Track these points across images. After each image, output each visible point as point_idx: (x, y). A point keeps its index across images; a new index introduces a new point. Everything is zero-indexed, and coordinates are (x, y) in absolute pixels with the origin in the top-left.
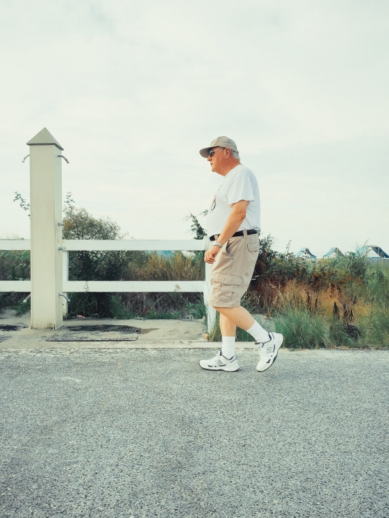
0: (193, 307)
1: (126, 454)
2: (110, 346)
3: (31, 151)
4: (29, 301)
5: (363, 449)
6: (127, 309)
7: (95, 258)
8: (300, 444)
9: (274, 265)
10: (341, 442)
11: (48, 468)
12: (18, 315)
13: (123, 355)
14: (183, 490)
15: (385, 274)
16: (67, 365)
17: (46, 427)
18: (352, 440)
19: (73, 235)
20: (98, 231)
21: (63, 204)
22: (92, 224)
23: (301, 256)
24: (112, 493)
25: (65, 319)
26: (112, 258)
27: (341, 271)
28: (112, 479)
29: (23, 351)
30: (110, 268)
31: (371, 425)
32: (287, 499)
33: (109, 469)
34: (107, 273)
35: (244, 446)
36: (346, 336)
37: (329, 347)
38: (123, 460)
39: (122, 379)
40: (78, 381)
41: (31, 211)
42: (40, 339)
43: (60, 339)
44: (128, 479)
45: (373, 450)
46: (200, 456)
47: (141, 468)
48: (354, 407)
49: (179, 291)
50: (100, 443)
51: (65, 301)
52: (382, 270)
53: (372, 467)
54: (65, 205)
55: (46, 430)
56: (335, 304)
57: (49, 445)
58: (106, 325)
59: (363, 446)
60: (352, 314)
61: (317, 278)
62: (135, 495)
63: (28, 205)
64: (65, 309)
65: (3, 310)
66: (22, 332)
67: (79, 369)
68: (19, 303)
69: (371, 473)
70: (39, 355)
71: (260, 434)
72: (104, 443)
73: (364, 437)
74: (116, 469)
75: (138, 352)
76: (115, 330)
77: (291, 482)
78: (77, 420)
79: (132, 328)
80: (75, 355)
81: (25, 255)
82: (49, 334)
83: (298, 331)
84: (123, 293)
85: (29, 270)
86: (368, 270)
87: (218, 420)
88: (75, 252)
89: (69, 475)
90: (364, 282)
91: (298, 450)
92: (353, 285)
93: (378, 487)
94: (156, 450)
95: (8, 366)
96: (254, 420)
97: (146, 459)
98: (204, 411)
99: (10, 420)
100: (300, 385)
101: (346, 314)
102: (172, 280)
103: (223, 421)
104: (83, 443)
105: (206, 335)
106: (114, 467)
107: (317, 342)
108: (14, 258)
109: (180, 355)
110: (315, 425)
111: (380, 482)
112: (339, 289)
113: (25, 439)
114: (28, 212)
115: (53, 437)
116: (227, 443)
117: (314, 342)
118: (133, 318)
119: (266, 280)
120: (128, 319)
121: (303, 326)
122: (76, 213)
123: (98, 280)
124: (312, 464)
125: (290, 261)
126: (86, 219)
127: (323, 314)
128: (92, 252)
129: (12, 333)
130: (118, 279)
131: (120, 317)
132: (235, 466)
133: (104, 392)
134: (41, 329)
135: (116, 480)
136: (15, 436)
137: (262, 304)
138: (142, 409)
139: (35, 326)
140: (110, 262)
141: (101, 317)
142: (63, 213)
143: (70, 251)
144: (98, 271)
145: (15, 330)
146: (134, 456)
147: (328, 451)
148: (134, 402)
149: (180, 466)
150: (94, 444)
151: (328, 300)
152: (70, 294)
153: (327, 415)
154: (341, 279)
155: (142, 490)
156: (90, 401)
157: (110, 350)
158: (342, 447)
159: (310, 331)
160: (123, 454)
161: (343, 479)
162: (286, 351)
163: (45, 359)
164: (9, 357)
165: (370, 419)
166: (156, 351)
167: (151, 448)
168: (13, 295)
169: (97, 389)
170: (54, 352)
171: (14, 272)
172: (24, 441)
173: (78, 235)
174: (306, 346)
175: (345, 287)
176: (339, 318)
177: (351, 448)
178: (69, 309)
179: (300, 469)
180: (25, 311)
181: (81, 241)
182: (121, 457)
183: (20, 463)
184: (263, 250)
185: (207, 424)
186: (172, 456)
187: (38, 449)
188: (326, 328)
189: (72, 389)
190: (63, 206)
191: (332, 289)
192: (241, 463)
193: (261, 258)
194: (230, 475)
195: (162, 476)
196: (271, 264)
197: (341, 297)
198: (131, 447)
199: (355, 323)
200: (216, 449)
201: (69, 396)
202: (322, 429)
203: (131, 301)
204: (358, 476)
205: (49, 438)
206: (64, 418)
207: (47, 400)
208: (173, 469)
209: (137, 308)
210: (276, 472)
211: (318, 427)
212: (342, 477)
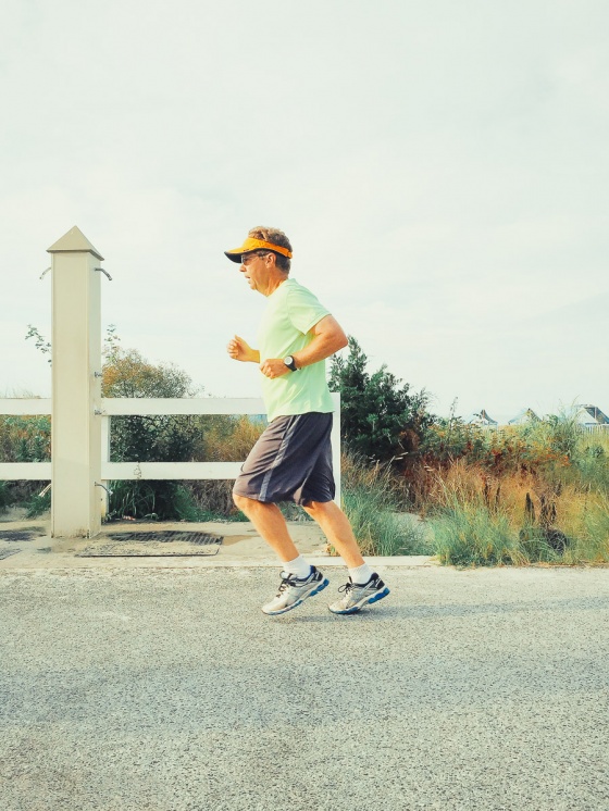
1: (200, 732)
2: (176, 564)
3: (53, 261)
4: (48, 494)
5: (572, 722)
7: (152, 428)
8: (473, 715)
9: (432, 435)
10: (538, 711)
11: (79, 754)
12: (31, 516)
13: (196, 578)
14: (290, 788)
15: (605, 448)
16: (108, 593)
17: (75, 691)
18: (556, 709)
19: (117, 391)
20: (157, 385)
21: (103, 343)
22: (148, 375)
23: (473, 422)
24: (179, 793)
25: (106, 521)
26: (178, 427)
27: (541, 443)
28: (180, 770)
29: (39, 573)
30: (175, 442)
31: (584, 684)
32: (453, 801)
33: (174, 756)
34: (170, 449)
35: (386, 719)
36: (544, 546)
37: (521, 564)
38: (197, 741)
39: (194, 615)
40: (125, 618)
41: (54, 357)
42: (65, 554)
43: (96, 553)
44: (206, 771)
45: (589, 724)
46: (317, 735)
47: (225, 753)
48: (558, 658)
50: (160, 715)
51: (104, 494)
52: (602, 442)
53: (589, 751)
54: (105, 345)
55: (75, 694)
56: (528, 496)
57: (80, 719)
58: (169, 532)
59: (573, 718)
60: (554, 513)
61: (499, 457)
62: (216, 795)
63: (49, 345)
64: (104, 506)
65: (8, 509)
66: (39, 542)
67: (126, 599)
68: (33, 497)
69: (586, 760)
70: (64, 578)
71: (412, 699)
72: (166, 714)
73: (575, 703)
74: (187, 757)
75: (219, 573)
76: (183, 540)
77: (461, 775)
78: (124, 680)
79: (209, 535)
80: (120, 578)
81: (42, 423)
82: (81, 545)
83: (469, 539)
84: (195, 481)
85: (49, 446)
86: (579, 441)
87: (344, 678)
88: (120, 417)
89: (112, 765)
90: (573, 462)
91: (470, 725)
92: (556, 466)
93: (597, 781)
95: (16, 595)
96: (402, 678)
97: (232, 740)
98: (322, 665)
99: (19, 680)
100: (474, 623)
101: (544, 511)
103: (352, 679)
104: (134, 715)
105: (326, 546)
106: (182, 753)
107: (499, 555)
108: (24, 429)
110: (497, 685)
111: (600, 774)
112: (534, 473)
113: (43, 710)
114: (48, 356)
115: (86, 706)
116: (360, 715)
117: (490, 560)
118: (211, 519)
119: (418, 460)
120: (203, 521)
121: (477, 532)
122: (122, 357)
123: (156, 461)
124: (492, 746)
125: (458, 429)
126: (137, 366)
127: (509, 513)
128: (147, 418)
129: (21, 544)
130: (187, 460)
131: (191, 519)
132: (371, 750)
133: (166, 636)
134: (66, 538)
135: (186, 772)
136: (27, 705)
137: (413, 498)
138: (227, 663)
139: (57, 534)
140: (176, 433)
141: (162, 519)
142: (103, 357)
143: (112, 417)
144: (156, 448)
145: (25, 539)
146: (214, 735)
147: (518, 725)
148: (213, 650)
149: (287, 750)
150: (151, 717)
151: (516, 489)
152: (111, 483)
153: (515, 670)
154: (536, 458)
155: (227, 788)
156: (145, 649)
157: (175, 571)
158: (539, 720)
159: (488, 540)
160: (196, 732)
161: (542, 770)
162: (451, 570)
163: (73, 585)
164: (17, 581)
165: (584, 675)
166: (247, 572)
167: (241, 722)
168: (23, 485)
169: (155, 632)
170: (87, 574)
171: (24, 449)
172: (41, 712)
173: (126, 390)
174: (482, 562)
175: (544, 470)
176: (534, 518)
177: (554, 720)
178: (111, 507)
179: (474, 754)
180: (43, 510)
181: (130, 399)
182: (193, 736)
183: (36, 747)
184: (415, 412)
185: (327, 685)
186: (273, 735)
187: (63, 725)
188: (514, 534)
189: (115, 631)
190: (102, 345)
191: (522, 472)
192: (382, 745)
193: (411, 425)
194: (364, 764)
195: (258, 766)
196: (427, 434)
197: (537, 485)
198: (209, 721)
199: (559, 526)
200: (342, 723)
201: (111, 642)
202: (508, 692)
203: (207, 494)
204: (566, 764)
205: (81, 708)
206: (104, 677)
207: (78, 648)
208: (275, 754)
209: (218, 505)
210: (438, 759)
211: (502, 689)
212: (541, 767)
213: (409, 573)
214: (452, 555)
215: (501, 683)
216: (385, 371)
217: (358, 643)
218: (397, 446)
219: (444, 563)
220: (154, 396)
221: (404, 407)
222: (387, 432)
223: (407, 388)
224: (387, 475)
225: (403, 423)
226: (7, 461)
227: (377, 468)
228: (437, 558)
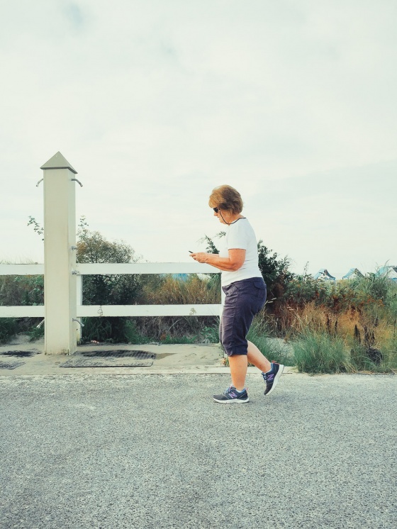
0: (210, 331)
1: (141, 484)
2: (125, 372)
3: (45, 174)
4: (43, 326)
5: (388, 479)
6: (141, 334)
7: (109, 282)
8: (321, 474)
9: (292, 287)
10: (364, 471)
11: (61, 499)
12: (32, 340)
13: (138, 381)
14: (200, 523)
16: (81, 391)
18: (376, 469)
19: (87, 259)
20: (112, 254)
21: (77, 227)
22: (106, 248)
23: (319, 278)
24: (127, 525)
25: (79, 344)
26: (126, 282)
27: (362, 293)
28: (127, 510)
29: (37, 378)
30: (125, 292)
33: (124, 500)
34: (121, 297)
35: (263, 476)
36: (368, 360)
37: (352, 372)
38: (139, 490)
39: (137, 406)
40: (92, 408)
41: (45, 234)
42: (53, 366)
43: (74, 365)
44: (144, 511)
46: (218, 486)
47: (157, 499)
48: (377, 435)
49: (194, 315)
50: (114, 473)
51: (79, 326)
54: (78, 228)
55: (60, 458)
56: (356, 326)
57: (63, 475)
58: (121, 351)
59: (388, 476)
60: (373, 338)
61: (336, 300)
63: (42, 229)
64: (79, 334)
65: (17, 336)
66: (35, 358)
67: (92, 395)
68: (33, 328)
70: (53, 381)
71: (280, 463)
72: (119, 472)
73: (389, 466)
74: (132, 500)
75: (153, 378)
76: (130, 356)
77: (313, 514)
78: (91, 449)
79: (147, 353)
80: (89, 381)
81: (39, 280)
82: (63, 360)
83: (317, 356)
84: (138, 317)
85: (43, 295)
86: (389, 291)
87: (235, 448)
88: (89, 276)
89: (83, 506)
90: (385, 304)
91: (319, 480)
92: (375, 307)
94: (172, 480)
95: (22, 393)
96: (274, 448)
97: (162, 490)
98: (221, 439)
99: (23, 449)
100: (321, 412)
101: (367, 337)
102: (187, 303)
103: (240, 449)
104: (98, 473)
105: (223, 360)
106: (129, 498)
107: (337, 366)
108: (27, 284)
109: (196, 381)
110: (337, 453)
112: (360, 311)
113: (38, 469)
114: (42, 236)
115: (66, 467)
116: (246, 473)
117: (335, 367)
118: (148, 342)
119: (283, 303)
120: (143, 344)
121: (322, 350)
122: (89, 236)
123: (112, 304)
124: (334, 495)
125: (309, 283)
126: (99, 242)
127: (343, 338)
128: (107, 276)
129: (25, 359)
130: (132, 303)
131: (135, 343)
132: (254, 497)
133: (118, 420)
134: (54, 355)
135: (131, 511)
136: (28, 466)
137: (280, 328)
139: (49, 352)
140: (125, 286)
141: (117, 342)
142: (77, 237)
143: (83, 276)
144: (112, 295)
145: (28, 356)
146: (150, 486)
147: (351, 481)
148: (149, 429)
149: (197, 497)
150: (109, 474)
151: (348, 322)
152: (84, 319)
153: (349, 443)
154: (362, 300)
155: (158, 522)
156: (105, 429)
157: (125, 376)
158: (365, 477)
159: (330, 356)
160: (138, 484)
161: (368, 511)
162: (305, 376)
163: (59, 386)
164: (22, 384)
165: (394, 447)
166: (171, 377)
167: (167, 478)
168: (26, 320)
169: (111, 417)
170: (68, 379)
171: (27, 297)
172: (38, 471)
173: (92, 258)
174: (326, 371)
175: (366, 309)
176: (360, 341)
177: (375, 477)
178: (83, 334)
179: (322, 500)
180: (39, 337)
181: (95, 264)
182: (136, 487)
184: (281, 272)
185: (224, 453)
186: (188, 486)
187: (51, 479)
188: (347, 351)
189: (85, 416)
190: (77, 229)
191: (352, 311)
192: (260, 493)
193: (278, 279)
194: (249, 506)
195: (179, 507)
196: (289, 286)
197: (362, 319)
198: (147, 477)
199: (377, 347)
200: (234, 479)
201: (83, 424)
202: (344, 458)
203: (146, 326)
204: (384, 508)
205: (63, 468)
206: (78, 447)
207: (61, 428)
208: (190, 500)
209: (152, 333)
210: (297, 503)
211: (340, 456)
212: (367, 509)
214: (306, 366)
215: (339, 452)
216: (261, 245)
217: (244, 425)
219: (300, 371)
220: (110, 262)
221: (274, 268)
223: (275, 256)
224: (263, 313)
225: (273, 278)
226: (17, 305)
228: (296, 369)
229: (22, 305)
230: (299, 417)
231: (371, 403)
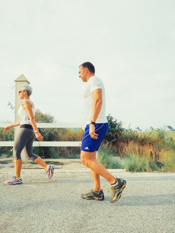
1: (56, 221)
3: (16, 84)
5: (165, 218)
6: (57, 154)
7: (43, 131)
8: (136, 216)
9: (123, 134)
10: (154, 215)
12: (8, 157)
13: (55, 175)
15: (173, 138)
16: (30, 179)
17: (20, 208)
18: (160, 214)
20: (45, 119)
22: (42, 116)
23: (135, 130)
26: (51, 131)
27: (155, 136)
29: (10, 173)
30: (50, 136)
31: (168, 207)
33: (49, 228)
34: (48, 138)
35: (110, 217)
36: (156, 166)
37: (149, 171)
38: (55, 223)
39: (55, 186)
41: (16, 111)
43: (27, 168)
45: (170, 218)
46: (90, 221)
47: (64, 227)
48: (160, 199)
50: (45, 215)
52: (172, 136)
53: (170, 227)
56: (151, 152)
57: (22, 217)
58: (48, 162)
59: (165, 217)
60: (159, 157)
61: (143, 140)
63: (14, 108)
65: (2, 155)
66: (10, 165)
67: (35, 181)
68: (9, 151)
69: (169, 230)
71: (118, 211)
72: (47, 215)
73: (165, 212)
74: (52, 228)
75: (62, 174)
76: (52, 164)
78: (34, 205)
79: (59, 163)
80: (34, 175)
81: (12, 130)
83: (134, 164)
84: (56, 147)
85: (14, 136)
86: (165, 136)
90: (164, 142)
91: (135, 219)
92: (159, 143)
94: (70, 219)
95: (3, 180)
97: (66, 223)
99: (4, 205)
100: (136, 189)
101: (156, 156)
102: (77, 141)
103: (101, 205)
104: (37, 215)
106: (51, 227)
107: (143, 169)
109: (81, 175)
112: (153, 145)
114: (14, 111)
115: (23, 213)
116: (103, 216)
117: (140, 170)
118: (60, 158)
119: (119, 141)
120: (58, 158)
121: (136, 162)
123: (44, 141)
124: (141, 225)
125: (131, 132)
126: (39, 114)
127: (146, 157)
128: (42, 129)
129: (5, 165)
130: (53, 141)
131: (54, 158)
132: (106, 226)
133: (47, 192)
136: (6, 213)
137: (118, 152)
138: (64, 200)
140: (50, 133)
141: (46, 158)
145: (6, 164)
146: (60, 221)
147: (149, 219)
148: (60, 196)
149: (81, 226)
150: (42, 216)
151: (148, 150)
154: (153, 141)
156: (41, 196)
158: (155, 217)
159: (139, 164)
160: (55, 220)
162: (129, 173)
164: (4, 176)
166: (70, 173)
167: (68, 218)
168: (6, 148)
169: (44, 191)
170: (24, 174)
171: (7, 137)
172: (10, 215)
174: (138, 171)
175: (155, 144)
176: (153, 158)
177: (159, 218)
179: (136, 227)
180: (12, 155)
182: (54, 222)
183: (8, 225)
184: (118, 128)
185: (93, 207)
186: (77, 221)
187: (17, 218)
188: (147, 163)
189: (32, 191)
191: (149, 145)
192: (109, 225)
193: (117, 131)
194: (104, 230)
197: (154, 148)
198: (59, 217)
199: (160, 161)
200: (97, 218)
201: (30, 194)
202: (146, 209)
203: (59, 151)
204: (163, 231)
205: (22, 213)
206: (29, 204)
207: (21, 196)
208: (78, 227)
209: (62, 154)
210: (125, 229)
211: (144, 208)
212: (156, 231)
213: (117, 174)
214: (129, 169)
216: (110, 116)
218: (113, 137)
219: (127, 171)
220: (44, 122)
221: (115, 126)
222: (111, 133)
223: (116, 121)
224: (111, 145)
225: (115, 130)
226: (2, 141)
227: (108, 143)
228: (125, 170)
229: (4, 141)
230: (126, 191)
231: (158, 185)
